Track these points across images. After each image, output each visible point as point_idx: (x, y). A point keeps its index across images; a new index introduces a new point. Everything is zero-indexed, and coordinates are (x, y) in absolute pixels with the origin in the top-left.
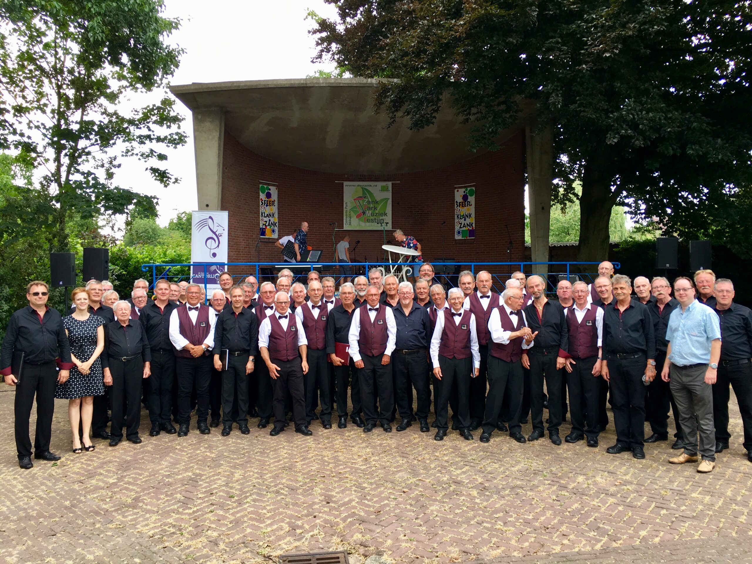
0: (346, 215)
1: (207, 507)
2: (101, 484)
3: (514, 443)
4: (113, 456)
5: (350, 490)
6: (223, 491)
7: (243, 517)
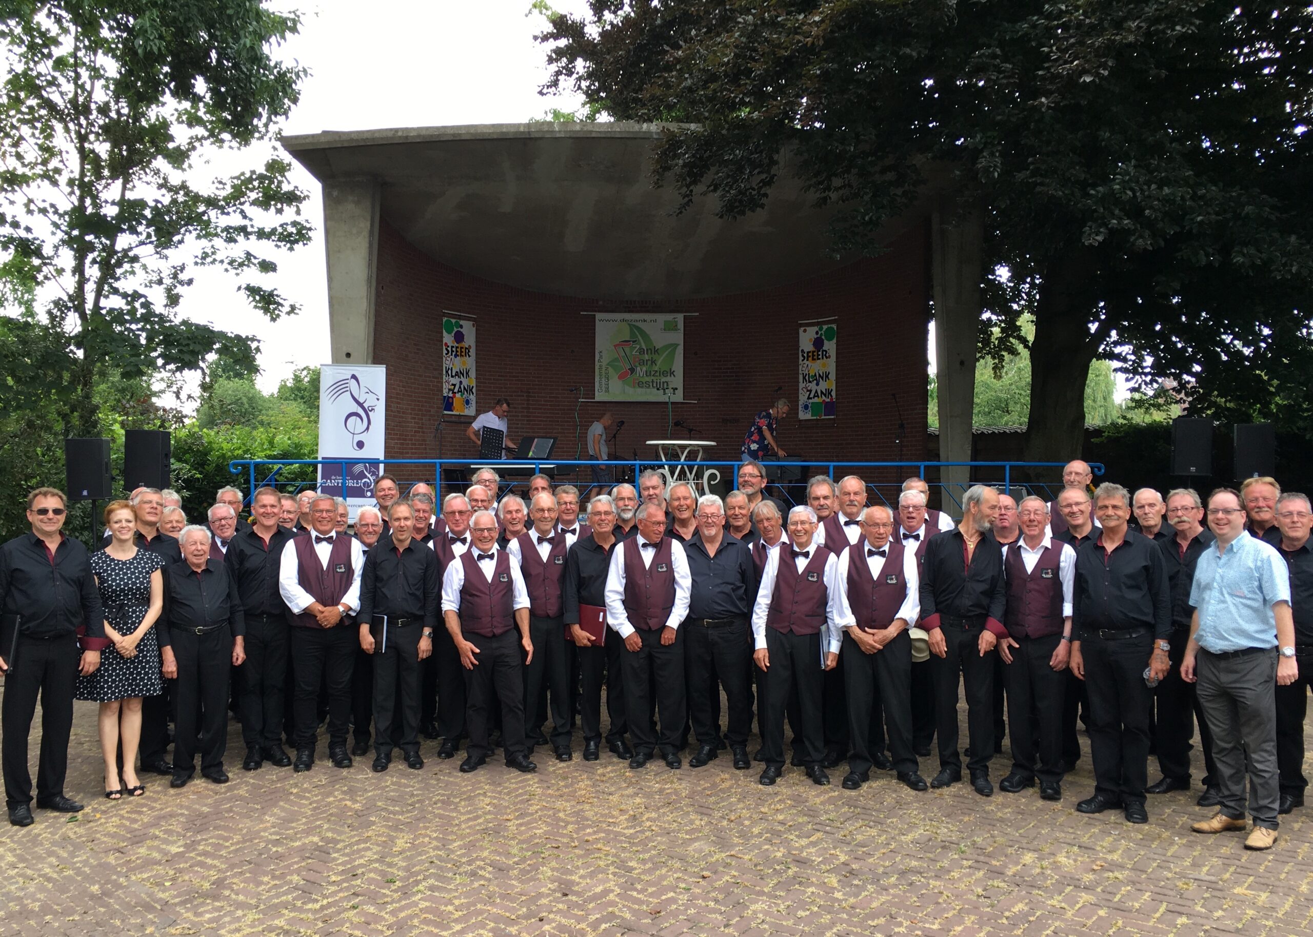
0: (600, 375)
1: (347, 899)
2: (156, 855)
3: (907, 792)
4: (177, 806)
5: (604, 871)
6: (375, 870)
7: (411, 917)
